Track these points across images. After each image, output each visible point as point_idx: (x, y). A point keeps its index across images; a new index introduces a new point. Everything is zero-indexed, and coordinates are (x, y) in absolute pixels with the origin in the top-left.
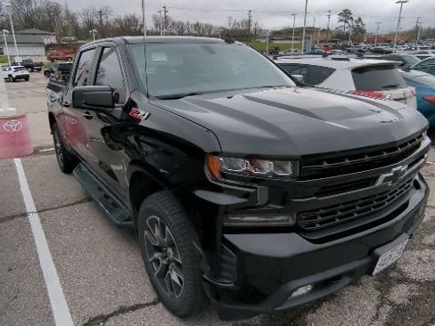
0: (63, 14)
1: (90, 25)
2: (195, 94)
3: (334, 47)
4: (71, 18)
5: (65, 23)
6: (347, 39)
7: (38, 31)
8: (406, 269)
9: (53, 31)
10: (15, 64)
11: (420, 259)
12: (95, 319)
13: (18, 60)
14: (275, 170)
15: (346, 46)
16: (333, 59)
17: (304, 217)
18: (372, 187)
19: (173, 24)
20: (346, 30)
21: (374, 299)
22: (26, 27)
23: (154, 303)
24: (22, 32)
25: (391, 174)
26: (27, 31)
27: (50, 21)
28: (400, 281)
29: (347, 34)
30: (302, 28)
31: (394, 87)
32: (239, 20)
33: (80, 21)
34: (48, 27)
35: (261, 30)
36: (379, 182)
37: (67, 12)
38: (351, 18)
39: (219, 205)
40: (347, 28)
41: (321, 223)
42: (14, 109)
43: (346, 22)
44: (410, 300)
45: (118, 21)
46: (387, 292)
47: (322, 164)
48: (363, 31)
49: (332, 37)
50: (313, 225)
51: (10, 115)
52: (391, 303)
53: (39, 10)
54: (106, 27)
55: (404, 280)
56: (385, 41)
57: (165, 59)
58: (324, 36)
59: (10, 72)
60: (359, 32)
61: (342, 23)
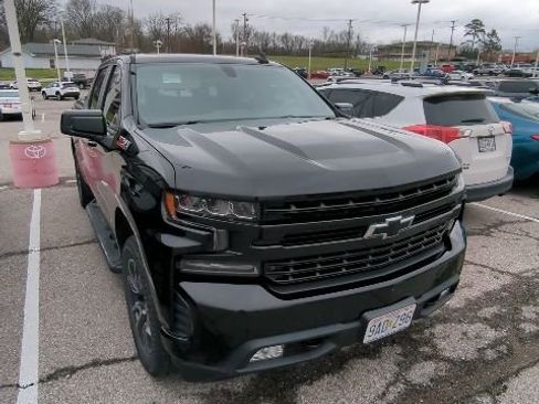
0: (125, 21)
1: (157, 34)
2: (190, 123)
3: (458, 68)
4: (134, 25)
5: (128, 32)
6: (475, 58)
7: (95, 41)
8: (442, 344)
9: (112, 40)
10: (65, 79)
11: (465, 334)
12: (62, 370)
13: (69, 75)
14: (235, 212)
15: (473, 66)
16: (404, 85)
17: (273, 268)
18: (360, 239)
19: (256, 35)
20: (475, 46)
21: (389, 375)
22: (83, 37)
23: (133, 359)
24: (78, 41)
25: (385, 225)
26: (81, 41)
27: (110, 30)
28: (428, 358)
29: (476, 51)
30: (412, 43)
31: (479, 121)
32: (337, 32)
33: (145, 30)
34: (107, 36)
35: (364, 44)
36: (369, 233)
37: (131, 19)
38: (483, 31)
39: (171, 248)
40: (476, 43)
41: (294, 276)
42: (39, 132)
43: (475, 34)
44: (432, 380)
45: (189, 30)
46: (408, 369)
47: (289, 208)
48: (498, 49)
49: (456, 55)
50: (286, 277)
51: (30, 140)
52: (407, 382)
53: (99, 17)
54: (174, 38)
55: (435, 356)
56: (527, 62)
57: (179, 81)
58: (445, 53)
59: (58, 89)
60: (492, 49)
61: (470, 37)
